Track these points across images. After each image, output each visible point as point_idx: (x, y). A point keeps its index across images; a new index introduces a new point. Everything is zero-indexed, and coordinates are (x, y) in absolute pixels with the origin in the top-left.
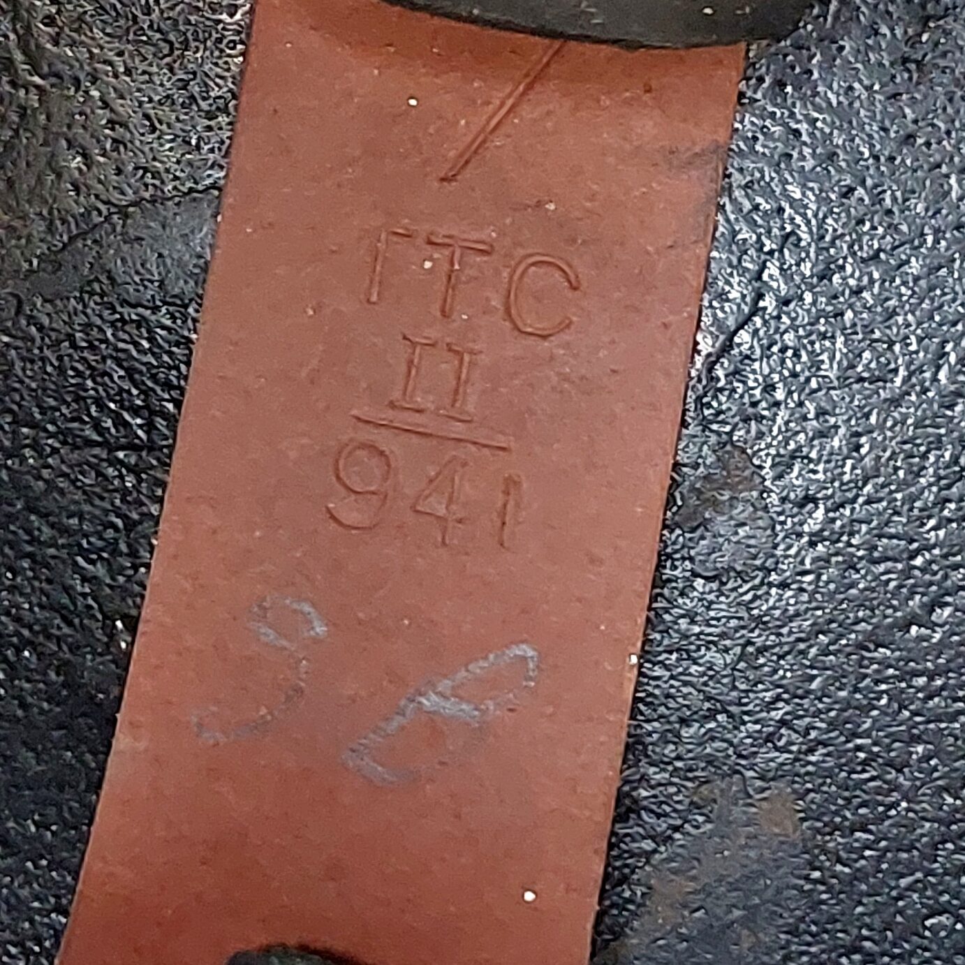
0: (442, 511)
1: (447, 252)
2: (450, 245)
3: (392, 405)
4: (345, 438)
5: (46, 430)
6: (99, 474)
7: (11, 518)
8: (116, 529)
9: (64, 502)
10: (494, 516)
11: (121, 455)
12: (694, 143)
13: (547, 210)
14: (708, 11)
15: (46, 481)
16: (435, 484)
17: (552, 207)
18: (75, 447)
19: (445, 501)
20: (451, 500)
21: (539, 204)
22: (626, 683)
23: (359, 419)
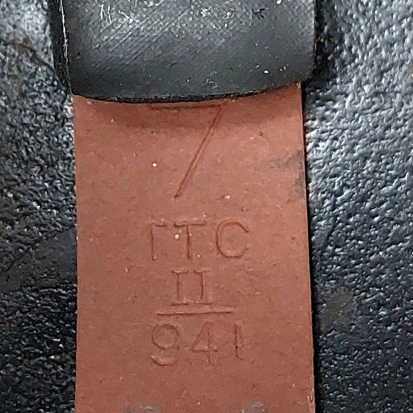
0: (206, 348)
1: (185, 229)
2: (185, 226)
3: (174, 305)
4: (155, 325)
5: (15, 353)
6: (44, 368)
7: (6, 397)
8: (56, 392)
9: (30, 384)
10: (231, 345)
11: (53, 357)
12: (287, 153)
13: (226, 199)
14: (266, 72)
15: (19, 377)
16: (200, 336)
17: (228, 197)
18: (30, 358)
19: (206, 343)
20: (209, 342)
21: (223, 197)
22: (311, 410)
23: (159, 315)
